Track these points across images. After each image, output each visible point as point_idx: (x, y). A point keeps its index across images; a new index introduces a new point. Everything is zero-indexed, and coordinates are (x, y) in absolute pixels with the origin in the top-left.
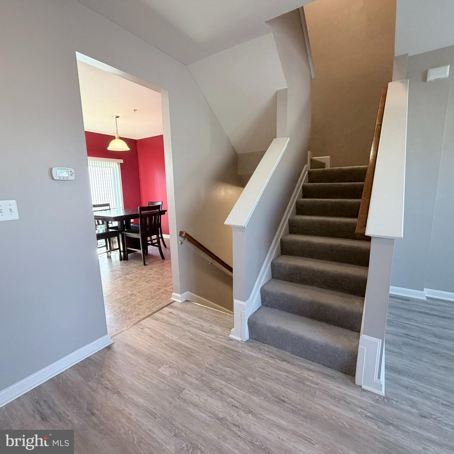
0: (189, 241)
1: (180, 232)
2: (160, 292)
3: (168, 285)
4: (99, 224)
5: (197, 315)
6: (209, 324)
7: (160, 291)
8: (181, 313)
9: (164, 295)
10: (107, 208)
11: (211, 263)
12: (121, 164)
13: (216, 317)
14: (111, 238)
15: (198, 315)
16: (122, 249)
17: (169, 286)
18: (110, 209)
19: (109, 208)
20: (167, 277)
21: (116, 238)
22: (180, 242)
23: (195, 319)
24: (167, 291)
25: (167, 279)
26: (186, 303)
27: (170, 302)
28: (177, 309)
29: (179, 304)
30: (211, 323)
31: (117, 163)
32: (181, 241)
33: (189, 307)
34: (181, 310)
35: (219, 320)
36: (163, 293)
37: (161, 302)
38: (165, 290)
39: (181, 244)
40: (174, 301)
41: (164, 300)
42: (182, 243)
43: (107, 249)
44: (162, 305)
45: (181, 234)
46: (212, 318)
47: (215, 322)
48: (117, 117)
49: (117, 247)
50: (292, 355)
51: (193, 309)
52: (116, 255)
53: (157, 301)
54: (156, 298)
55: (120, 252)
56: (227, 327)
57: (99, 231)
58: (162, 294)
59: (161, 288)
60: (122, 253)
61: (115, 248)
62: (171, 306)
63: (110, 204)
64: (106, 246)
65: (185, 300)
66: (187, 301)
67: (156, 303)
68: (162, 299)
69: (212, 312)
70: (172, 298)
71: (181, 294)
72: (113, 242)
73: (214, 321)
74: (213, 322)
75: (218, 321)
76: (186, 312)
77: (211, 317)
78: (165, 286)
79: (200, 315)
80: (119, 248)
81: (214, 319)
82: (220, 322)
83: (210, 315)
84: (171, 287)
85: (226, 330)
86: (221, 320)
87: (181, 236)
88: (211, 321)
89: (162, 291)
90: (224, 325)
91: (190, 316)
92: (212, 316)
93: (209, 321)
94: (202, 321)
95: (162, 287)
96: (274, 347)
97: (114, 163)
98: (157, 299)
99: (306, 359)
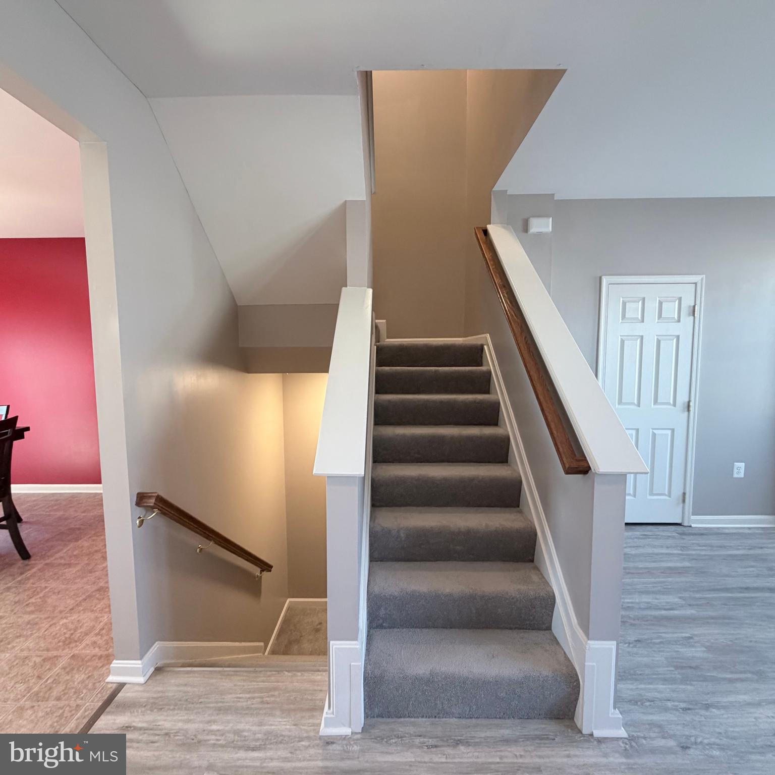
0: (162, 513)
1: (138, 494)
2: (56, 670)
3: (77, 635)
5: (209, 703)
6: (256, 720)
7: (55, 665)
8: (162, 717)
9: (77, 676)
11: (201, 550)
13: (260, 690)
15: (212, 705)
17: (80, 640)
20: (61, 612)
22: (138, 522)
23: (209, 718)
24: (83, 660)
25: (66, 618)
26: (159, 677)
27: (109, 693)
28: (141, 706)
29: (141, 689)
30: (258, 714)
32: (140, 517)
33: (175, 688)
34: (157, 705)
35: (273, 696)
36: (73, 669)
37: (79, 702)
38: (73, 656)
39: (139, 526)
40: (121, 686)
41: (84, 691)
42: (142, 522)
44: (85, 711)
45: (141, 499)
46: (254, 698)
47: (266, 706)
50: (461, 720)
51: (189, 689)
53: (61, 704)
54: (55, 693)
56: (302, 710)
58: (68, 673)
59: (55, 653)
62: (117, 707)
65: (152, 669)
66: (158, 670)
67: (61, 711)
68: (77, 692)
69: (244, 681)
70: (111, 678)
71: (141, 659)
73: (262, 702)
74: (261, 709)
75: (272, 699)
76: (172, 707)
77: (248, 696)
78: (69, 642)
79: (217, 702)
81: (258, 697)
82: (278, 700)
83: (244, 692)
84: (88, 642)
85: (302, 717)
86: (276, 693)
87: (139, 507)
88: (256, 709)
89: (62, 662)
90: (292, 706)
91: (192, 717)
92: (249, 692)
93: (248, 711)
94: (229, 717)
95: (57, 649)
96: (423, 717)
98: (58, 699)
99: (488, 718)
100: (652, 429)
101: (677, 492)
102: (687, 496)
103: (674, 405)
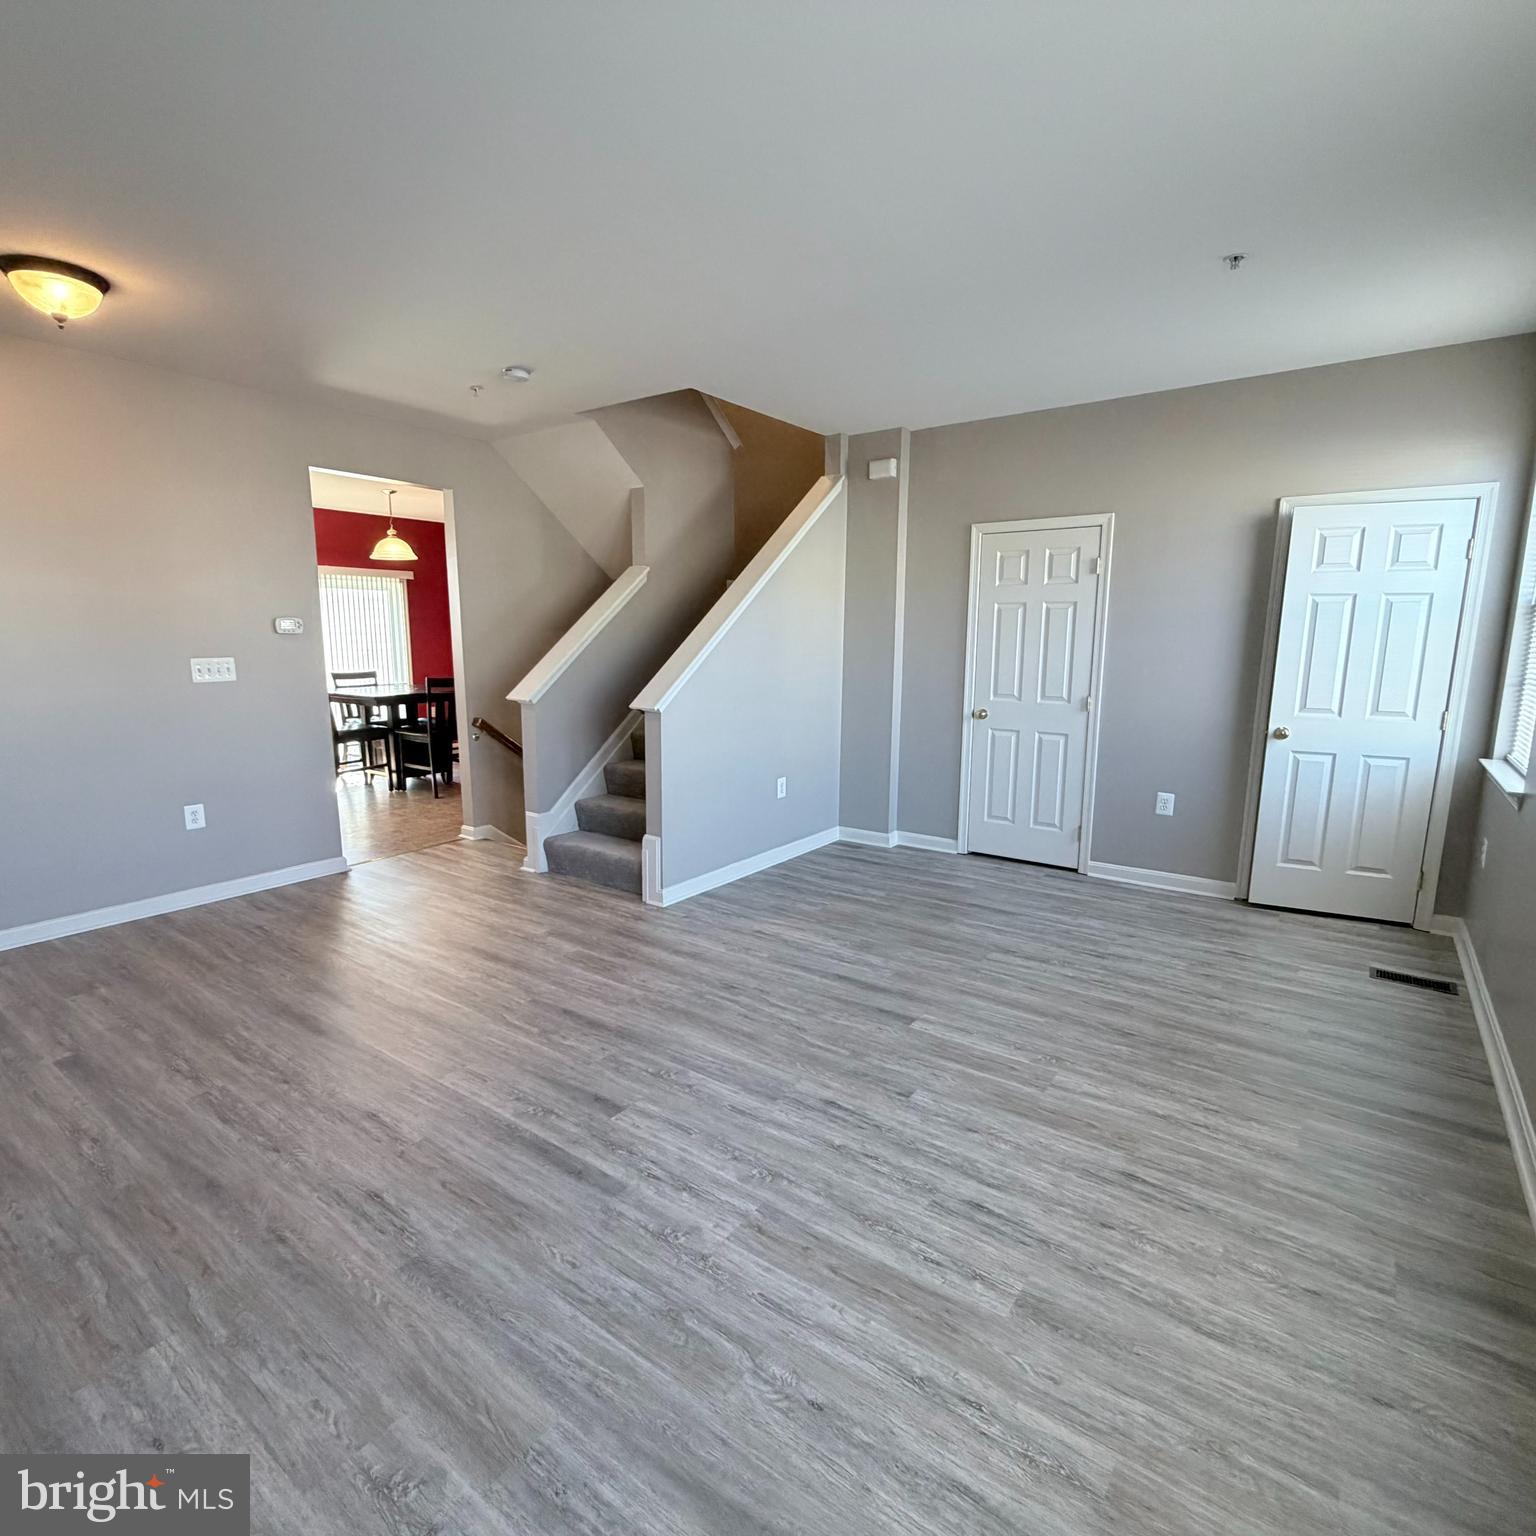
4: (350, 715)
7: (446, 828)
10: (371, 681)
12: (408, 581)
14: (373, 742)
16: (394, 767)
18: (376, 685)
19: (374, 682)
21: (383, 741)
26: (482, 841)
31: (398, 580)
32: (473, 737)
34: (469, 847)
36: (451, 831)
43: (365, 764)
48: (393, 492)
49: (385, 761)
52: (382, 779)
53: (435, 838)
54: (436, 835)
55: (391, 772)
57: (350, 727)
58: (448, 831)
59: (451, 825)
60: (394, 776)
61: (380, 763)
62: (454, 844)
63: (378, 674)
64: (363, 760)
65: (482, 838)
66: (485, 839)
72: (378, 752)
76: (474, 849)
80: (388, 764)
89: (450, 828)
95: (453, 824)
97: (393, 580)
100: (1039, 733)
101: (1071, 825)
102: (1083, 831)
103: (1069, 701)
